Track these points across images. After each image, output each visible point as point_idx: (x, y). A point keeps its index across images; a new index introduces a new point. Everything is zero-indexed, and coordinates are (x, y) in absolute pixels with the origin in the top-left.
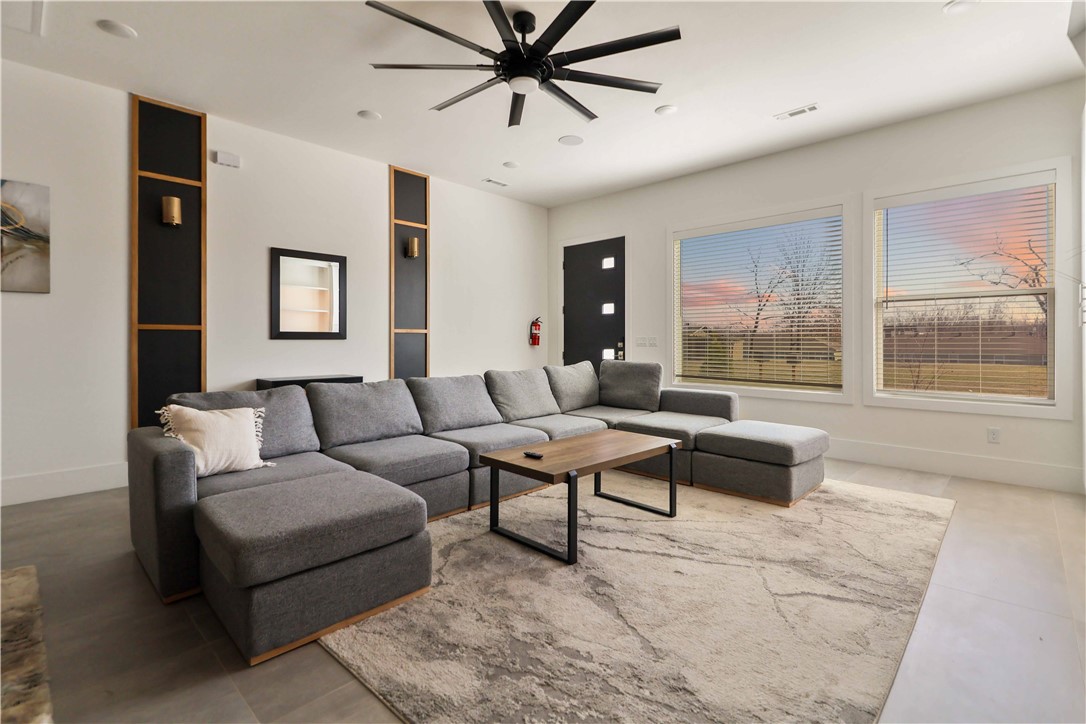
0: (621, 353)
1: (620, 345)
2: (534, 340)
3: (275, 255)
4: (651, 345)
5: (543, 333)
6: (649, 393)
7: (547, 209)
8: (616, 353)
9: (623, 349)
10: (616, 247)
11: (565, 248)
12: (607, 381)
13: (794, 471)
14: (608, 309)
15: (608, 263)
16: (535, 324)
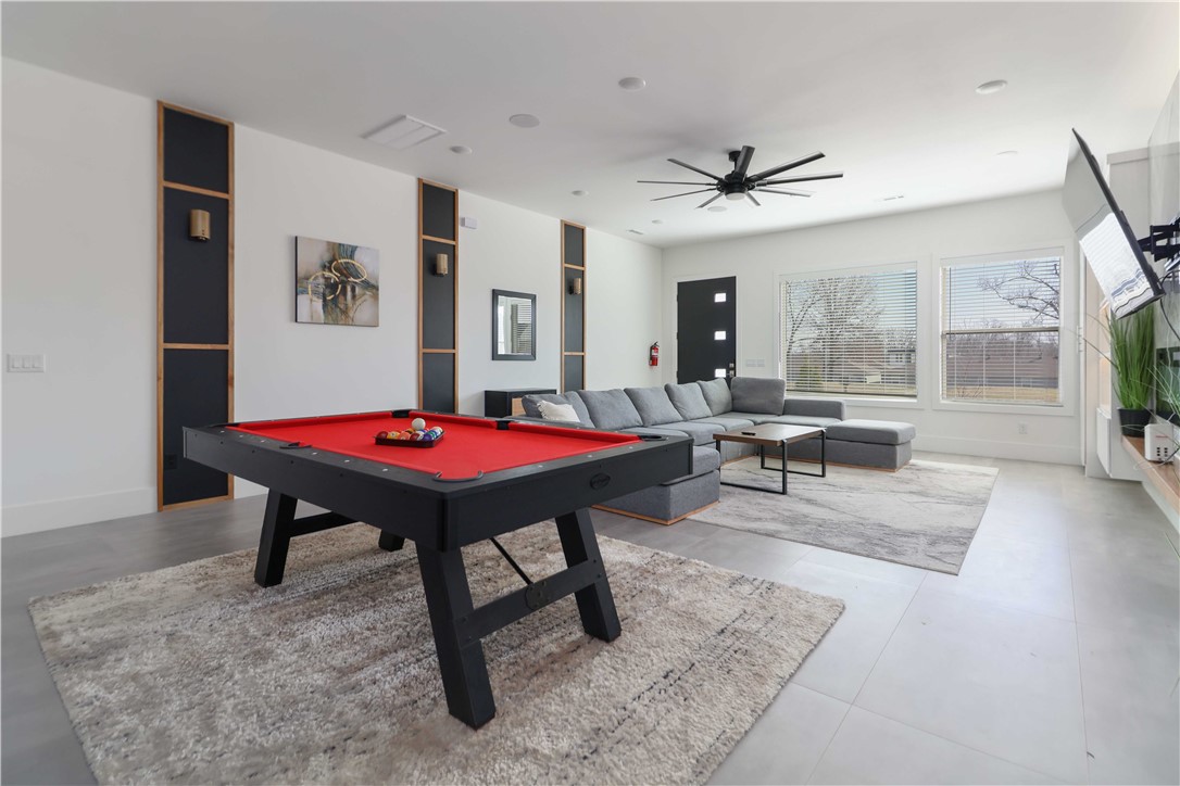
0: (732, 372)
1: (732, 365)
2: (653, 361)
3: (495, 294)
4: (759, 366)
5: (660, 355)
6: (775, 402)
7: (663, 251)
8: (728, 372)
9: (734, 369)
10: (728, 285)
11: (679, 284)
12: (738, 393)
13: (898, 447)
14: (720, 336)
15: (720, 298)
16: (654, 348)
